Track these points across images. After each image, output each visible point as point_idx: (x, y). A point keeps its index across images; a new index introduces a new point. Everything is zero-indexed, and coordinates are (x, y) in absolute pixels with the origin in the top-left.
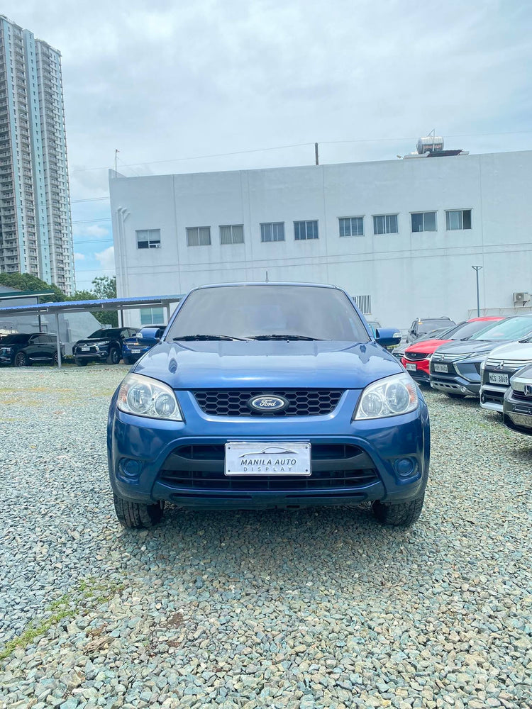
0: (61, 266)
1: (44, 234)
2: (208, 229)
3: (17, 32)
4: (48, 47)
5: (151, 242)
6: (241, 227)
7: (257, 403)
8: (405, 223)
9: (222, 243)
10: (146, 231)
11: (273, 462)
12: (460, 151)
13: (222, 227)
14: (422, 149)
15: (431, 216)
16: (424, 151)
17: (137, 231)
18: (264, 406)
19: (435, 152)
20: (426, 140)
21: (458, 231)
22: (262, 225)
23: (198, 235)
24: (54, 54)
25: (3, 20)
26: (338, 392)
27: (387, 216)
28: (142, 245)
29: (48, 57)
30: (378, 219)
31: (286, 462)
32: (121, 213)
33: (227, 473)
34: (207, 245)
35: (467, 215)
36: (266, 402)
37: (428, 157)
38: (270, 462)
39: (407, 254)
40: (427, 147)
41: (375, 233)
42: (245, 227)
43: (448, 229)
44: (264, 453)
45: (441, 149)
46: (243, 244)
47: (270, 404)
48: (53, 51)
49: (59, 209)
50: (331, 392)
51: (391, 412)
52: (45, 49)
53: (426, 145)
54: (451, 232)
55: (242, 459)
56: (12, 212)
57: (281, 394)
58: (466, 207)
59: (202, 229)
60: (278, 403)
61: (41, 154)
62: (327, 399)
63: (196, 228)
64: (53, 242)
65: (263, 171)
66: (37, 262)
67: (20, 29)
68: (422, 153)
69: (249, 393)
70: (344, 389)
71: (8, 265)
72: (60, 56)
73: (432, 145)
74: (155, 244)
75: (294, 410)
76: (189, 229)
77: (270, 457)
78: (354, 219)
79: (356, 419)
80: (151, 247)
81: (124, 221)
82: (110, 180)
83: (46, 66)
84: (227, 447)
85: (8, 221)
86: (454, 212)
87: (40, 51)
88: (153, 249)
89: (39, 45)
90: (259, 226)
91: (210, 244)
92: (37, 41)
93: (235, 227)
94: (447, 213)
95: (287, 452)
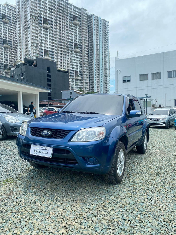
0: (106, 89)
1: (102, 80)
2: (147, 74)
3: (97, 18)
4: (105, 21)
5: (127, 80)
6: (160, 73)
7: (43, 133)
9: (152, 79)
10: (126, 77)
11: (42, 152)
13: (152, 74)
17: (123, 77)
18: (44, 134)
22: (168, 72)
23: (144, 77)
24: (107, 23)
25: (93, 15)
26: (68, 131)
28: (125, 81)
29: (105, 24)
31: (45, 153)
32: (118, 71)
33: (30, 154)
34: (147, 80)
36: (45, 133)
38: (41, 152)
42: (161, 73)
44: (40, 149)
46: (160, 79)
47: (46, 134)
48: (107, 22)
49: (106, 71)
50: (66, 131)
51: (86, 140)
52: (104, 22)
55: (35, 150)
56: (93, 73)
57: (50, 131)
59: (145, 75)
60: (48, 134)
61: (102, 54)
62: (64, 133)
63: (143, 75)
64: (104, 82)
65: (170, 52)
66: (99, 88)
67: (97, 17)
69: (42, 130)
70: (71, 131)
71: (91, 89)
72: (109, 23)
74: (129, 81)
75: (52, 136)
76: (141, 75)
77: (41, 151)
79: (71, 141)
80: (127, 82)
81: (119, 74)
82: (115, 61)
83: (104, 27)
84: (31, 146)
85: (92, 76)
87: (103, 23)
88: (128, 83)
89: (103, 20)
90: (167, 73)
91: (148, 80)
92: (102, 20)
93: (157, 73)
95: (46, 150)
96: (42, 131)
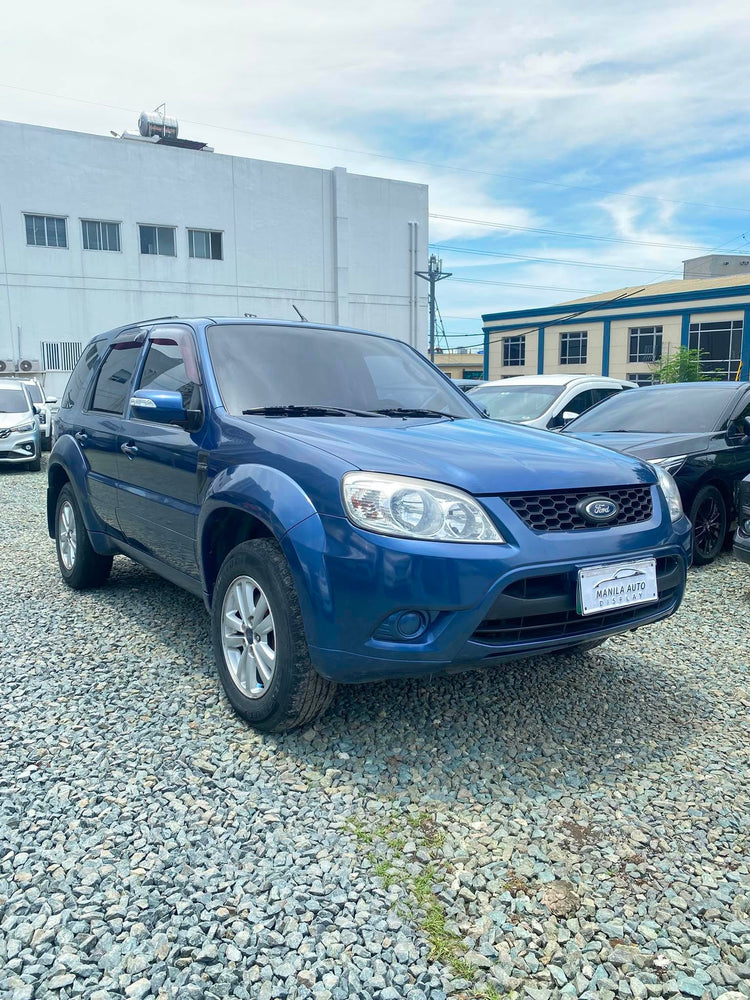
7: (592, 510)
8: (130, 238)
12: (204, 145)
14: (149, 129)
15: (167, 233)
16: (150, 133)
19: (167, 137)
20: (153, 117)
21: (204, 260)
27: (104, 224)
30: (89, 225)
31: (637, 586)
33: (585, 612)
35: (216, 237)
36: (599, 507)
37: (158, 143)
38: (622, 590)
39: (135, 286)
40: (155, 128)
41: (86, 247)
43: (191, 255)
44: (616, 578)
45: (176, 134)
47: (603, 510)
53: (153, 125)
54: (196, 261)
55: (597, 589)
58: (216, 227)
60: (611, 509)
68: (147, 135)
73: (162, 126)
75: (624, 515)
77: (622, 583)
78: (50, 219)
84: (581, 576)
86: (199, 232)
94: (190, 232)
95: (636, 574)
96: (574, 501)
